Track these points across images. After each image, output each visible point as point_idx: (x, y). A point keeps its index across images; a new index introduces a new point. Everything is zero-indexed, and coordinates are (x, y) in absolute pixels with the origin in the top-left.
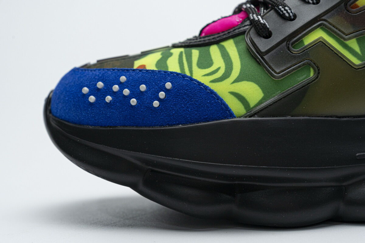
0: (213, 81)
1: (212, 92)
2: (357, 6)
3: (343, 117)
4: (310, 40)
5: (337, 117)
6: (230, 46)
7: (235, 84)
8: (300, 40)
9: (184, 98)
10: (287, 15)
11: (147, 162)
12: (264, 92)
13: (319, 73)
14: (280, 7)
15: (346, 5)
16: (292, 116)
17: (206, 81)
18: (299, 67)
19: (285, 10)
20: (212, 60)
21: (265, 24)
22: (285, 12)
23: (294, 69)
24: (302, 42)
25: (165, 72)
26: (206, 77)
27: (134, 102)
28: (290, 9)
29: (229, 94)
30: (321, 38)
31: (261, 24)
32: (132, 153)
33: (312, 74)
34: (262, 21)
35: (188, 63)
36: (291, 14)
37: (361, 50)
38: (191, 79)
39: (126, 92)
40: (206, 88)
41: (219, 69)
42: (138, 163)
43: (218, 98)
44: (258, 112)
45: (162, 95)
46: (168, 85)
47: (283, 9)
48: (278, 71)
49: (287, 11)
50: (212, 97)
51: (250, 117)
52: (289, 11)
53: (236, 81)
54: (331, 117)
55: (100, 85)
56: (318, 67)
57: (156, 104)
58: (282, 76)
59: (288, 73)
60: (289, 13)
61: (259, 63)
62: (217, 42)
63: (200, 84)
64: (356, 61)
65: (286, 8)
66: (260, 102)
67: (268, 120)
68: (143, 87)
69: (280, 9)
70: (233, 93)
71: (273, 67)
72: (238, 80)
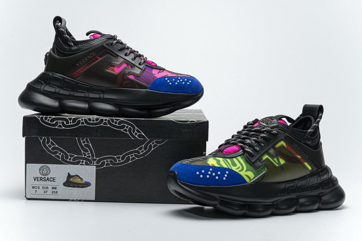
0: (239, 171)
1: (240, 175)
2: (276, 148)
4: (264, 158)
6: (240, 159)
8: (262, 159)
9: (233, 177)
11: (221, 197)
12: (254, 175)
13: (268, 169)
15: (273, 147)
17: (237, 171)
20: (236, 164)
22: (257, 149)
25: (223, 168)
27: (217, 178)
30: (267, 158)
32: (216, 194)
33: (266, 169)
35: (228, 164)
37: (278, 161)
38: (233, 170)
39: (214, 174)
40: (238, 173)
41: (239, 167)
42: (218, 198)
43: (242, 177)
45: (226, 175)
46: (227, 172)
55: (203, 171)
56: (268, 167)
57: (224, 178)
58: (259, 170)
61: (251, 165)
62: (235, 157)
63: (236, 172)
64: (277, 165)
66: (254, 178)
68: (219, 173)
70: (246, 175)
71: (256, 167)
72: (246, 171)
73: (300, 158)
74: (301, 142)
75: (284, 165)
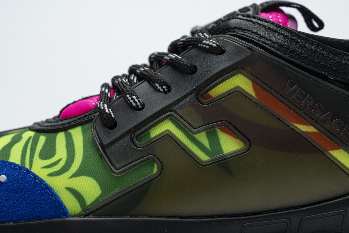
0: (51, 175)
1: (47, 188)
2: (210, 97)
3: (187, 217)
4: (156, 132)
5: (181, 217)
6: (77, 134)
7: (73, 179)
8: (147, 132)
9: (17, 193)
10: (134, 104)
12: (102, 189)
13: (162, 169)
14: (128, 96)
15: (197, 95)
16: (131, 216)
17: (43, 174)
18: (142, 162)
19: (132, 99)
20: (55, 150)
21: (110, 114)
22: (132, 101)
23: (136, 165)
24: (149, 134)
25: (4, 162)
26: (45, 169)
28: (138, 98)
29: (65, 190)
30: (168, 130)
31: (106, 113)
33: (155, 170)
34: (107, 111)
35: (31, 152)
36: (139, 104)
37: (210, 144)
38: (29, 172)
40: (42, 182)
41: (59, 160)
44: (94, 211)
46: (3, 178)
47: (130, 98)
48: (118, 167)
49: (134, 100)
50: (47, 193)
51: (85, 216)
52: (136, 100)
53: (75, 175)
54: (174, 217)
56: (162, 163)
58: (123, 172)
59: (130, 168)
60: (136, 103)
61: (100, 155)
63: (36, 177)
64: (204, 157)
65: (134, 97)
66: (97, 200)
67: (103, 221)
69: (127, 98)
70: (70, 189)
71: (114, 162)
72: (76, 175)
73: (312, 133)
74: (326, 78)
75: (235, 156)
